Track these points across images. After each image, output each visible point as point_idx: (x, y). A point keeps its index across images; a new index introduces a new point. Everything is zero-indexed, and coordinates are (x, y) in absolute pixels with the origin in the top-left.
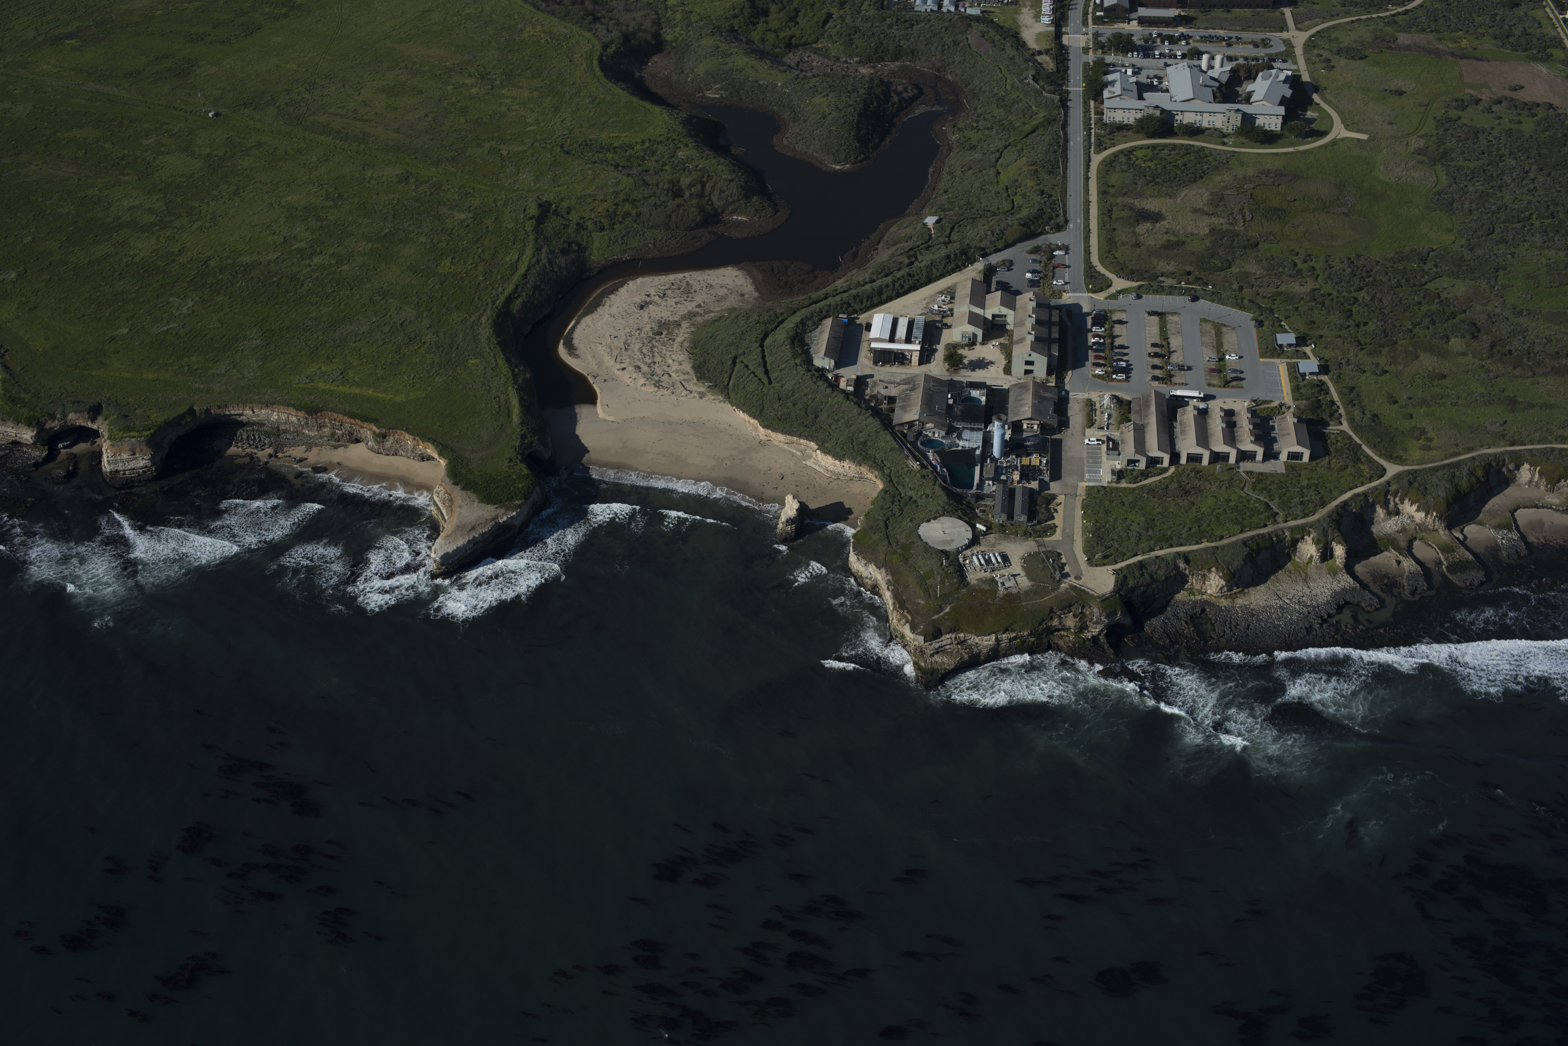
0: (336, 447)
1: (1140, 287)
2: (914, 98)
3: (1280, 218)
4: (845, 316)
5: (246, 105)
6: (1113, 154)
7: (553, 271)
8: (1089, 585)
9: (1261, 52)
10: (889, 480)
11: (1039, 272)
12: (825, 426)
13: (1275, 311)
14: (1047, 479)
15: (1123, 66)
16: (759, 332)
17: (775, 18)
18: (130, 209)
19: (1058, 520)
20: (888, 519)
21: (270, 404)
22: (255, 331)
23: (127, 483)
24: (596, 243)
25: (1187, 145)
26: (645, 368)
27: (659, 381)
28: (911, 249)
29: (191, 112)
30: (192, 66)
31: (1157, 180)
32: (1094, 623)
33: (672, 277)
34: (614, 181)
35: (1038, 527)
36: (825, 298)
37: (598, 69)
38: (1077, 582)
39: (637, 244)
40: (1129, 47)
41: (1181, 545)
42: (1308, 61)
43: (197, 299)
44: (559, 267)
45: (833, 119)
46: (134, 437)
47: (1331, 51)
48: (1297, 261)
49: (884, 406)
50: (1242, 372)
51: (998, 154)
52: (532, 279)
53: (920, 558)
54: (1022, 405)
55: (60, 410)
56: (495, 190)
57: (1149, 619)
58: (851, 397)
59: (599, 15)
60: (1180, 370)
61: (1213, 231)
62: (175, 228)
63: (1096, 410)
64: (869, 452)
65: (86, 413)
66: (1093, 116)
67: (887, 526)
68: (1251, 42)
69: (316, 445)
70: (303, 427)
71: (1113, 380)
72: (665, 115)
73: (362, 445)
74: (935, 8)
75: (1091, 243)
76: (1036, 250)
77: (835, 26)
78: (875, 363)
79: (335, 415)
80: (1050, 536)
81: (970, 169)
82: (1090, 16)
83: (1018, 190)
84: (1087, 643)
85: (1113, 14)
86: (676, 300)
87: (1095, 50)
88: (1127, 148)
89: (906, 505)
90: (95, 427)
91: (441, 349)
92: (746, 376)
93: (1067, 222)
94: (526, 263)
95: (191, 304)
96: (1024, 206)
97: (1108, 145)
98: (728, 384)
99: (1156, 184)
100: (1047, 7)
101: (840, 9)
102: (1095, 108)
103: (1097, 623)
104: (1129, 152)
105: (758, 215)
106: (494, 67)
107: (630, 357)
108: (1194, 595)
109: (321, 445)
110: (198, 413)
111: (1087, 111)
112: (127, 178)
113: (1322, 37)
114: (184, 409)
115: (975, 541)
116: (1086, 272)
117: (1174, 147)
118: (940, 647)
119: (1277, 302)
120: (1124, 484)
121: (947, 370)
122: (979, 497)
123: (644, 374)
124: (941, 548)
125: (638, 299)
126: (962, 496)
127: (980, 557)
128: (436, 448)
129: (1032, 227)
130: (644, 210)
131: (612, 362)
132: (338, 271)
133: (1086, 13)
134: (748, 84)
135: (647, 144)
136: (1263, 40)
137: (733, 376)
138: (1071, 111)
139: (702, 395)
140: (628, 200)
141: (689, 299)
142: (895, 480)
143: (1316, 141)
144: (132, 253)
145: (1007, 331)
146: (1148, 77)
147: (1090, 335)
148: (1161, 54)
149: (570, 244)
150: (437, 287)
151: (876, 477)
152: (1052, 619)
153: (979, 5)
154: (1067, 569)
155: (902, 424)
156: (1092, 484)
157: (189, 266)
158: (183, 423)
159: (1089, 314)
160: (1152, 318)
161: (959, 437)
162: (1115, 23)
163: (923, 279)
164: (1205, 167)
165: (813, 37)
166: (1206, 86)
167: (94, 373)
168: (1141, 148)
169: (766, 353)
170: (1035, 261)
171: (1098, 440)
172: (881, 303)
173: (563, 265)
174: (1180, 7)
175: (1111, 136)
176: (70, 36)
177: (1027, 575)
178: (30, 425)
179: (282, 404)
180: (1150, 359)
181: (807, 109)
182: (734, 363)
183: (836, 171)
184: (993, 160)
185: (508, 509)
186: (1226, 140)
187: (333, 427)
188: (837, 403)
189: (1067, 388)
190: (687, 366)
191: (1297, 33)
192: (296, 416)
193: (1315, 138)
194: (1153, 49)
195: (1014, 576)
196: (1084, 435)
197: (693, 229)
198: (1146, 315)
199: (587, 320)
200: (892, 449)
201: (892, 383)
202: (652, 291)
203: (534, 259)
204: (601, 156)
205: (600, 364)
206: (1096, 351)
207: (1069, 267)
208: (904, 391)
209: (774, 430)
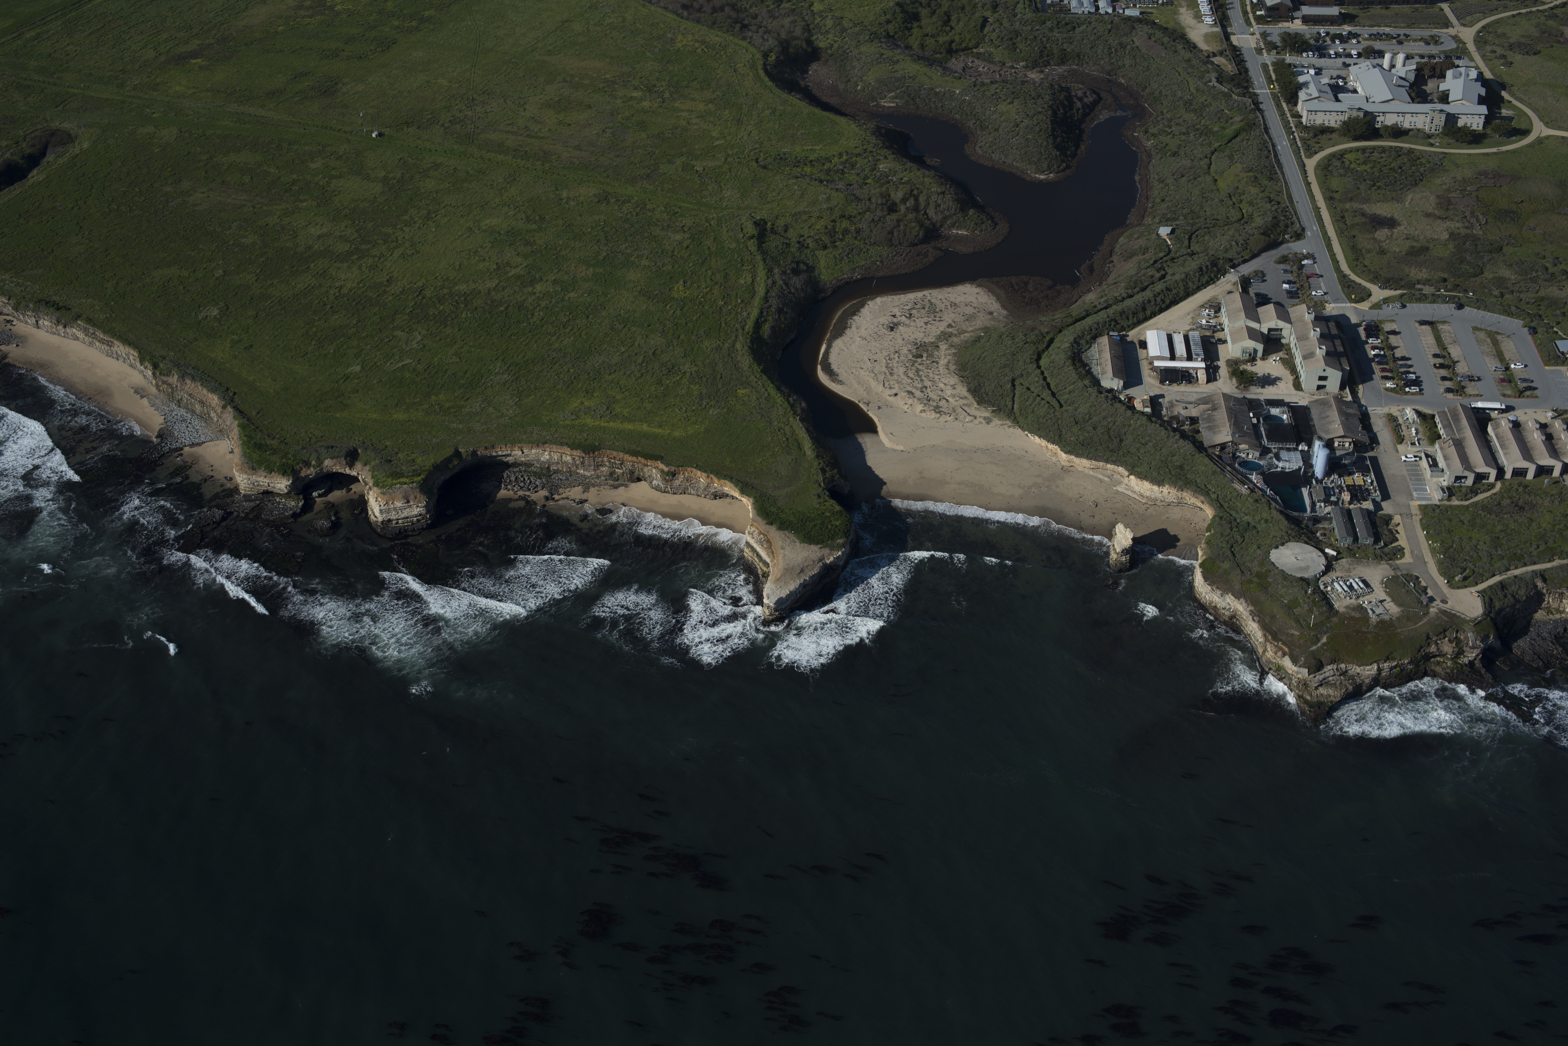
0: (616, 487)
1: (1402, 296)
2: (1095, 103)
3: (1514, 220)
4: (1116, 334)
5: (407, 124)
6: (1325, 157)
7: (790, 292)
8: (1457, 609)
9: (1433, 49)
10: (1218, 504)
11: (1294, 283)
12: (1133, 450)
13: (1543, 317)
14: (1379, 499)
15: (1303, 67)
16: (1031, 352)
17: (929, 23)
18: (319, 237)
19: (1402, 541)
20: (1232, 547)
21: (541, 443)
22: (499, 365)
23: (400, 532)
24: (822, 263)
25: (1396, 147)
26: (918, 393)
27: (937, 407)
28: (1155, 262)
29: (351, 132)
30: (336, 84)
31: (1378, 184)
32: (1471, 648)
33: (912, 296)
34: (824, 196)
35: (1386, 550)
36: (1088, 315)
37: (767, 79)
38: (1444, 605)
39: (864, 263)
40: (1304, 47)
41: (1535, 564)
42: (1483, 57)
43: (424, 332)
44: (796, 289)
45: (1027, 127)
46: (405, 483)
47: (1503, 47)
48: (1547, 265)
49: (1186, 427)
50: (1532, 381)
51: (1207, 160)
52: (774, 302)
53: (1280, 586)
54: (1329, 423)
55: (314, 456)
56: (703, 209)
57: (1516, 641)
58: (1154, 419)
59: (746, 22)
60: (1471, 380)
61: (1453, 236)
62: (375, 256)
63: (1400, 425)
64: (1188, 476)
65: (343, 459)
66: (1290, 119)
67: (1234, 555)
68: (1421, 39)
69: (594, 485)
70: (577, 467)
71: (1407, 393)
72: (853, 126)
73: (643, 484)
74: (1093, 10)
75: (1335, 251)
76: (1284, 260)
77: (994, 30)
78: (1162, 382)
79: (615, 453)
80: (1401, 558)
81: (1183, 176)
82: (1251, 15)
83: (1242, 197)
84: (1465, 668)
85: (1276, 14)
86: (925, 320)
87: (1269, 51)
88: (1336, 152)
89: (1246, 531)
90: (354, 473)
91: (704, 379)
92: (1031, 399)
93: (1303, 229)
94: (763, 285)
95: (419, 338)
96: (1255, 215)
97: (1317, 149)
98: (1013, 408)
99: (1379, 188)
100: (1204, 7)
101: (994, 12)
102: (1290, 110)
103: (1473, 648)
104: (1341, 155)
105: (979, 229)
106: (658, 79)
107: (899, 382)
108: (1552, 613)
109: (599, 485)
110: (464, 456)
111: (1282, 114)
112: (305, 204)
113: (1490, 33)
114: (449, 452)
115: (1329, 568)
116: (1340, 282)
117: (1383, 150)
118: (1324, 679)
119: (1542, 307)
120: (1455, 502)
121: (1237, 388)
122: (1316, 520)
123: (919, 399)
124: (1299, 575)
125: (886, 320)
126: (1298, 520)
127: (1341, 583)
128: (736, 486)
129: (1272, 236)
130: (864, 226)
131: (880, 388)
132: (567, 298)
133: (1245, 13)
134: (923, 92)
135: (845, 157)
136: (1432, 37)
137: (1016, 399)
138: (1266, 113)
139: (988, 421)
140: (844, 216)
141: (937, 319)
142: (1226, 505)
143: (1521, 140)
144: (337, 284)
145: (1282, 345)
146: (1332, 78)
147: (1367, 347)
148: (1336, 53)
149: (798, 263)
150: (678, 312)
151: (1203, 502)
152: (1429, 645)
153: (1135, 6)
154: (1430, 593)
155: (1214, 446)
156: (1424, 503)
157: (403, 296)
158: (451, 466)
159: (1359, 325)
160: (1424, 327)
161: (1278, 458)
162: (1279, 22)
163: (1182, 293)
164: (1422, 170)
165: (973, 42)
166: (1399, 86)
167: (338, 415)
168: (1351, 151)
169: (1046, 374)
170: (1286, 271)
171: (1415, 457)
172: (1146, 319)
173: (799, 286)
174: (1338, 5)
175: (1315, 140)
176: (194, 55)
177: (1393, 600)
178: (284, 474)
179: (555, 443)
180: (1436, 371)
181: (994, 117)
182: (1013, 385)
183: (1042, 181)
184: (1206, 167)
185: (832, 548)
186: (1431, 141)
187: (612, 466)
188: (1142, 425)
189: (1363, 402)
190: (962, 390)
191: (1462, 29)
192: (571, 455)
193: (1518, 137)
194: (1326, 48)
195: (1381, 601)
196: (1397, 451)
197: (916, 245)
198: (1417, 325)
199: (838, 344)
200: (1214, 473)
201: (1191, 403)
202: (896, 311)
203: (770, 281)
204: (799, 170)
205: (868, 390)
206: (1379, 363)
207: (1322, 276)
208: (1204, 411)
209: (1077, 456)
